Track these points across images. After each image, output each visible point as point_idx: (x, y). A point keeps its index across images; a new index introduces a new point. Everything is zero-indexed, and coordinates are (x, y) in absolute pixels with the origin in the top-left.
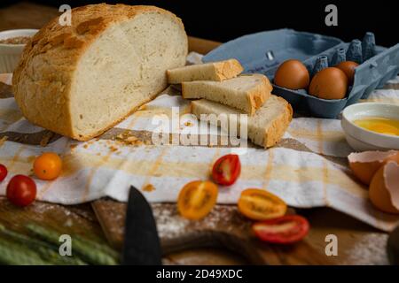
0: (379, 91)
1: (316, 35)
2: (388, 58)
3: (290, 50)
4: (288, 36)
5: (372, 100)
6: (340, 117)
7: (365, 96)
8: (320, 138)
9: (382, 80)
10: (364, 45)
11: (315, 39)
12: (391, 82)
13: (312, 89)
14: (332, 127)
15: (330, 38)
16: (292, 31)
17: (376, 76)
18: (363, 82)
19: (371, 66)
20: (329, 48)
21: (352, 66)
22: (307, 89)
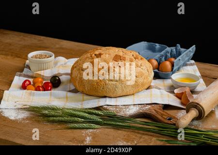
0: (183, 67)
1: (157, 44)
2: (185, 55)
3: (146, 50)
4: (144, 45)
5: (181, 71)
6: (170, 78)
7: (178, 69)
8: (164, 86)
9: (184, 63)
10: (176, 49)
11: (156, 46)
12: (188, 63)
13: (160, 69)
14: (168, 82)
15: (163, 45)
16: (146, 42)
17: (182, 62)
18: (177, 65)
19: (179, 60)
20: (163, 50)
21: (173, 59)
22: (158, 69)
